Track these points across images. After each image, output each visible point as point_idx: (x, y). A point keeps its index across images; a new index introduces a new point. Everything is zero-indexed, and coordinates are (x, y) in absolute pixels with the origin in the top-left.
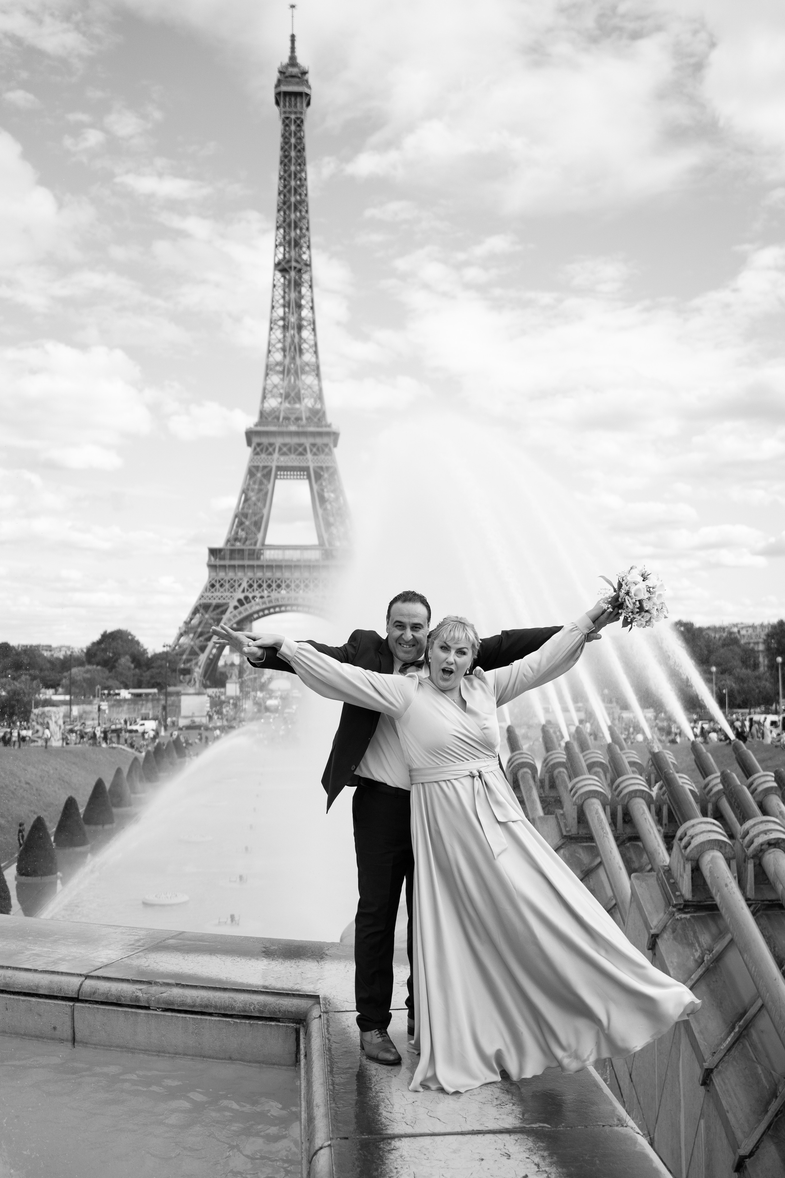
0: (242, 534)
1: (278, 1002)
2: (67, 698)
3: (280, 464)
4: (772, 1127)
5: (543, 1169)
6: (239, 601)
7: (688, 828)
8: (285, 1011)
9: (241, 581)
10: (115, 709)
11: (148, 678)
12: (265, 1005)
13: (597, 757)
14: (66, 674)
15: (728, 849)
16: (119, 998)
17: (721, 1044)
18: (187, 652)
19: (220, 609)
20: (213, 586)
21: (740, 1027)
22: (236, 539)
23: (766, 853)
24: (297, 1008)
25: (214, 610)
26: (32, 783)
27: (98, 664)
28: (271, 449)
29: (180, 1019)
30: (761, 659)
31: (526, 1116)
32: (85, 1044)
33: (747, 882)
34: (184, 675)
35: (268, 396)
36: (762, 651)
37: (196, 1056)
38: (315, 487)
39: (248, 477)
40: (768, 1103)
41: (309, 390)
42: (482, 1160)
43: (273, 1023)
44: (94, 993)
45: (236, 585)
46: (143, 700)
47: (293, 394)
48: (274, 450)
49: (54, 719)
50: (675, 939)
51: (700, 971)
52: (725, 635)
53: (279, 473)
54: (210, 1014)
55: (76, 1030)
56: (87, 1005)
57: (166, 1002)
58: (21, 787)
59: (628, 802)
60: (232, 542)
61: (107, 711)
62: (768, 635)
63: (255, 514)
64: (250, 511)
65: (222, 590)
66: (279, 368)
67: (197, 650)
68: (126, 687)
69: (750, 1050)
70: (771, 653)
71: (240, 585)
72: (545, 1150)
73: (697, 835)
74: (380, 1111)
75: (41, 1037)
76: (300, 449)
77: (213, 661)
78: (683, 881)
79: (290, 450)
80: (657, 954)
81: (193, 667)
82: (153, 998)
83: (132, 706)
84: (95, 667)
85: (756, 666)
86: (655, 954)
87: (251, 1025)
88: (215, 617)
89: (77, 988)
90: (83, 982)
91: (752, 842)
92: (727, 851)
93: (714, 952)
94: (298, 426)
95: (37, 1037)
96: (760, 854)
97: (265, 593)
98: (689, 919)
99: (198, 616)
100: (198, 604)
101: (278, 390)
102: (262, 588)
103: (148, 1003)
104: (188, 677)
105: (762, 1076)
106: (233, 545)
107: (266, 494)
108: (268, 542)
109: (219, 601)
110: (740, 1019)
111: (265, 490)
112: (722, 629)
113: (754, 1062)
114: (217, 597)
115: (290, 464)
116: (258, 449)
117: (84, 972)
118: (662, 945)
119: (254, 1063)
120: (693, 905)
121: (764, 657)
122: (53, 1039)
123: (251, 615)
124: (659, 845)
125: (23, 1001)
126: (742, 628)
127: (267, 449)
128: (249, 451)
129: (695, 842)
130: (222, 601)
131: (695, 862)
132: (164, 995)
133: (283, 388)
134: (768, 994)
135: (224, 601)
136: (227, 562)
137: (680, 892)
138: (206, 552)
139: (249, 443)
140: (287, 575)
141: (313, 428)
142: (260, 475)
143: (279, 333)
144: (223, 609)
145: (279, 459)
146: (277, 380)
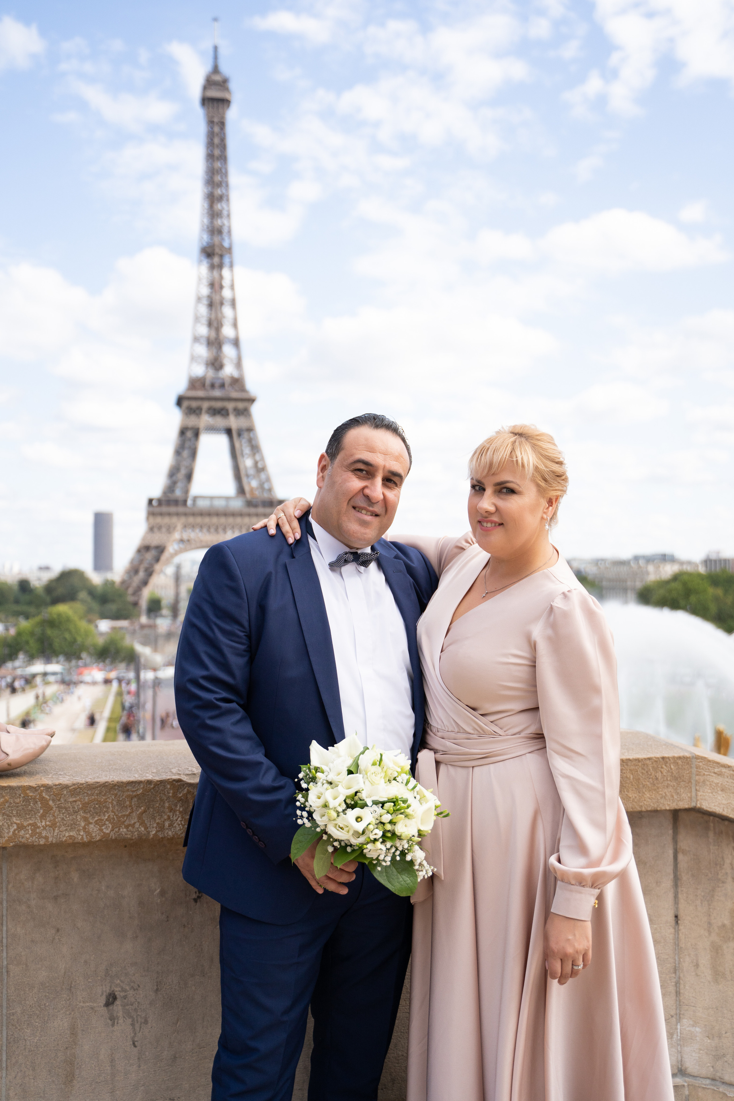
6: (175, 543)
19: (159, 549)
20: (152, 529)
22: (171, 492)
28: (199, 412)
35: (195, 364)
38: (236, 443)
39: (180, 435)
41: (231, 360)
45: (173, 530)
47: (216, 364)
48: (202, 413)
60: (168, 492)
63: (185, 468)
64: (182, 466)
65: (160, 533)
66: (204, 340)
67: (141, 584)
71: (176, 531)
76: (225, 412)
81: (138, 599)
88: (156, 557)
94: (223, 392)
99: (140, 554)
100: (139, 544)
101: (203, 360)
102: (194, 533)
106: (168, 495)
107: (195, 450)
109: (159, 543)
111: (194, 447)
114: (155, 540)
115: (216, 425)
116: (188, 412)
127: (196, 412)
133: (207, 360)
135: (163, 544)
136: (163, 510)
139: (180, 408)
140: (215, 520)
141: (234, 395)
142: (189, 434)
143: (203, 310)
144: (161, 550)
145: (206, 419)
146: (203, 351)
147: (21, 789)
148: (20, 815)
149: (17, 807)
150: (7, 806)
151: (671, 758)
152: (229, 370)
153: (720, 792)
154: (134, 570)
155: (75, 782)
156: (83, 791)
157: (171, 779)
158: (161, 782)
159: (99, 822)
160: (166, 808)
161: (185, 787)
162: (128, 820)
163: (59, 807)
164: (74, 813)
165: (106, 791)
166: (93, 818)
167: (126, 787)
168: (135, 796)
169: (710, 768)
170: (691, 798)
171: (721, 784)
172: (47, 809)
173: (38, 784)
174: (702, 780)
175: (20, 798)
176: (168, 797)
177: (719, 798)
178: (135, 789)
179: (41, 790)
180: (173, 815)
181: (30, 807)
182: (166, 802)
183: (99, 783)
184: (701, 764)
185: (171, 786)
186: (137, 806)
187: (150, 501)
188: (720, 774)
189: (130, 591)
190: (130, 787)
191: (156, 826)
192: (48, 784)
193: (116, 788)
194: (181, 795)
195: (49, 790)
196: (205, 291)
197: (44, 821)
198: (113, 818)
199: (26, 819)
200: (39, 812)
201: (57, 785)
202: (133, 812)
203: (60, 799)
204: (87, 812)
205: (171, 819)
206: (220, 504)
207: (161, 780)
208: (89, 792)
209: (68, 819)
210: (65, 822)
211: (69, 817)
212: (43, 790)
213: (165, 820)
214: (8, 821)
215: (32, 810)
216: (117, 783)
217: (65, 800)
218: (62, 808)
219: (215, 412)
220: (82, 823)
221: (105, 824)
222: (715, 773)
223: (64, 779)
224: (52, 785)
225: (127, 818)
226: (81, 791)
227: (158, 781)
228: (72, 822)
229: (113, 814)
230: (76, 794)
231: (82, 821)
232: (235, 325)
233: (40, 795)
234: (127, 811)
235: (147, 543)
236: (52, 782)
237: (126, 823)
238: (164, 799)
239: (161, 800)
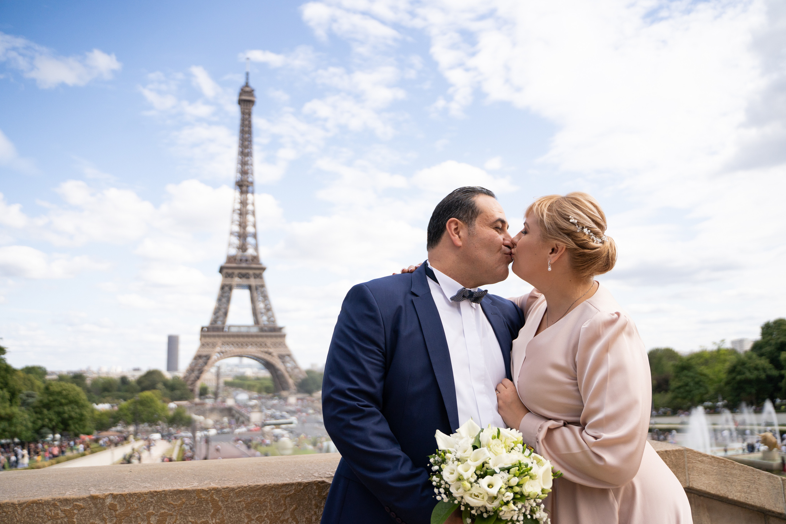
3: (237, 283)
6: (218, 353)
9: (218, 343)
20: (203, 346)
25: (204, 358)
35: (231, 248)
38: (253, 294)
39: (221, 291)
41: (251, 245)
45: (215, 344)
47: (243, 247)
48: (235, 276)
53: (236, 288)
60: (213, 323)
63: (224, 308)
65: (208, 347)
66: (237, 234)
67: (196, 378)
76: (248, 276)
88: (205, 361)
94: (247, 264)
97: (231, 349)
99: (196, 360)
100: (196, 355)
102: (229, 346)
111: (229, 296)
114: (205, 351)
115: (242, 283)
116: (226, 276)
127: (231, 276)
128: (221, 276)
133: (238, 244)
135: (209, 353)
136: (211, 333)
138: (200, 329)
139: (221, 273)
140: (241, 340)
141: (254, 266)
142: (227, 289)
143: (236, 217)
144: (208, 357)
145: (237, 280)
146: (236, 241)
147: (195, 492)
148: (195, 515)
149: (192, 508)
150: (183, 507)
151: (671, 451)
152: (250, 252)
153: (703, 475)
154: (191, 370)
155: (239, 485)
156: (246, 493)
157: (317, 481)
158: (309, 483)
159: (260, 519)
160: (313, 505)
161: (328, 487)
162: (283, 516)
163: (227, 507)
164: (239, 511)
165: (265, 492)
166: (254, 515)
167: (281, 489)
168: (289, 496)
169: (696, 457)
170: (686, 480)
171: (704, 469)
172: (217, 509)
173: (210, 488)
174: (691, 467)
175: (194, 500)
176: (315, 496)
177: (703, 479)
178: (289, 490)
179: (212, 493)
180: (319, 511)
181: (202, 507)
182: (313, 500)
183: (259, 486)
184: (690, 455)
185: (317, 487)
186: (290, 505)
187: (202, 328)
188: (702, 462)
189: (189, 382)
190: (284, 489)
191: (305, 521)
192: (218, 488)
193: (273, 489)
194: (325, 494)
195: (219, 493)
196: (238, 206)
197: (214, 519)
198: (271, 515)
199: (199, 518)
200: (210, 512)
201: (225, 488)
202: (286, 509)
203: (227, 500)
204: (250, 511)
205: (317, 514)
206: (244, 330)
207: (309, 482)
208: (251, 494)
209: (234, 516)
210: (232, 520)
211: (235, 515)
212: (214, 493)
213: (313, 515)
214: (185, 520)
215: (204, 510)
216: (274, 485)
217: (232, 501)
218: (229, 507)
219: (242, 276)
220: (246, 520)
221: (264, 520)
222: (699, 461)
223: (229, 483)
224: (221, 488)
225: (282, 514)
226: (245, 493)
227: (306, 483)
228: (237, 519)
229: (271, 511)
230: (241, 496)
231: (245, 518)
232: (254, 226)
233: (212, 497)
234: (282, 509)
235: (201, 353)
236: (221, 486)
237: (281, 519)
238: (311, 498)
239: (309, 499)
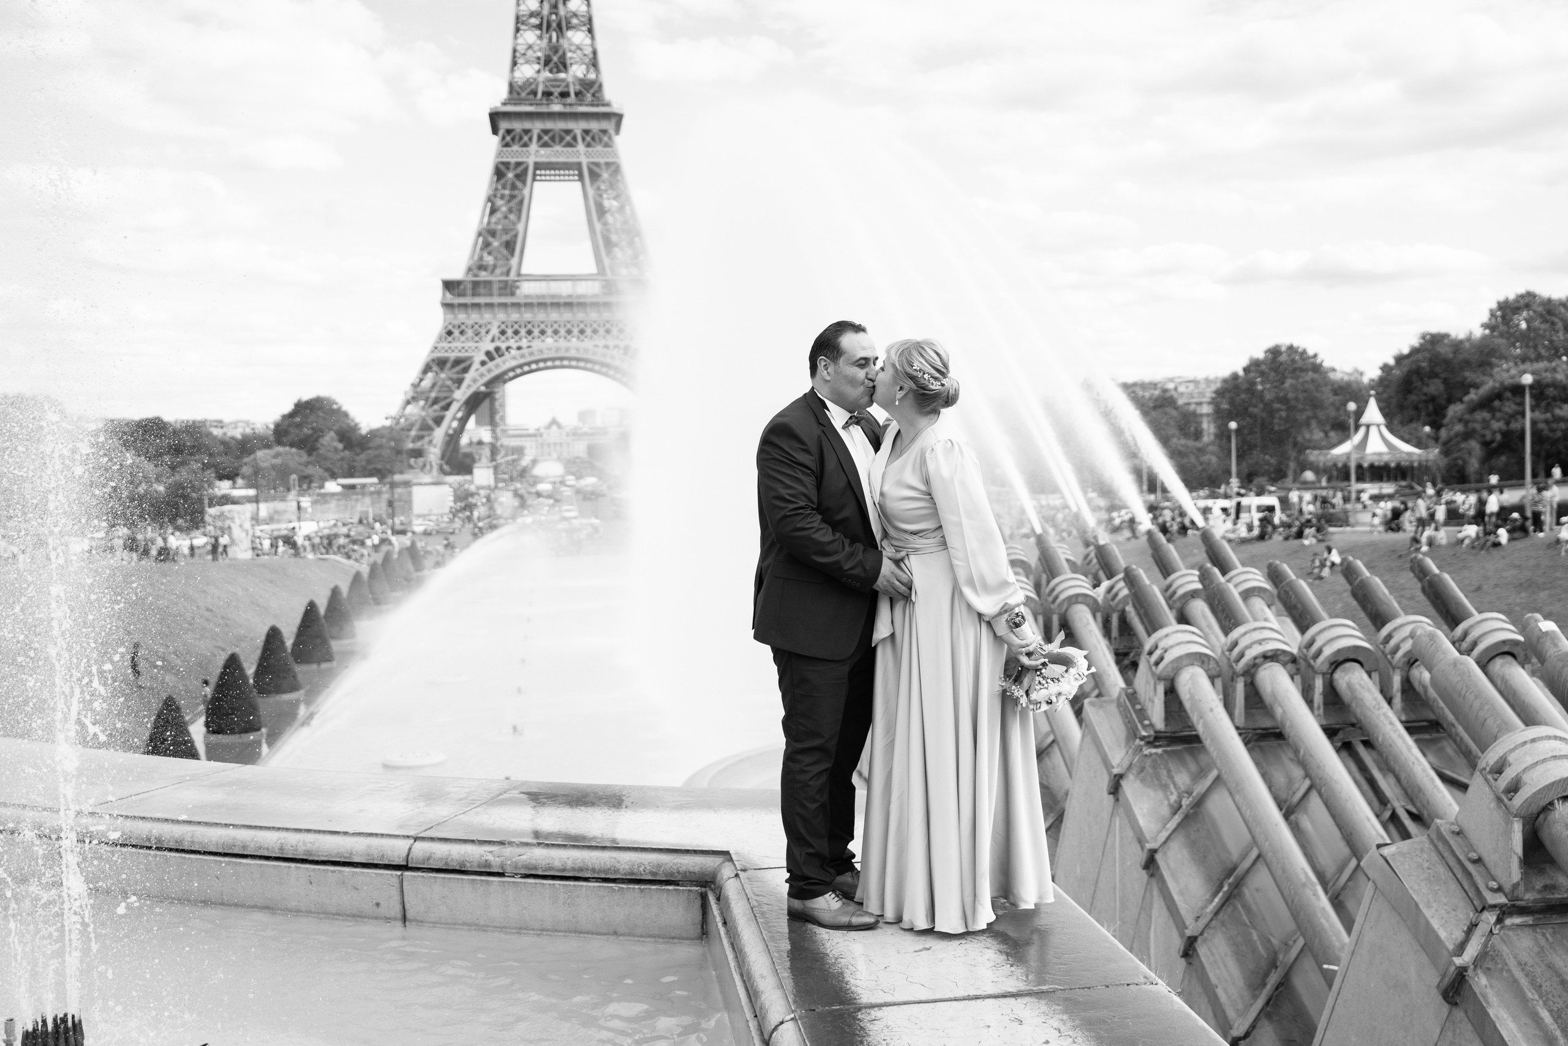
0: (489, 260)
1: (675, 861)
2: (252, 492)
3: (539, 160)
4: (1271, 1003)
5: (1067, 1034)
6: (488, 354)
7: (1160, 639)
8: (685, 873)
9: (489, 326)
10: (319, 507)
11: (364, 463)
12: (659, 866)
13: (1015, 554)
14: (246, 460)
15: (1212, 665)
16: (463, 864)
17: (1206, 907)
18: (417, 426)
19: (462, 365)
20: (450, 333)
21: (1230, 885)
22: (482, 267)
23: (1261, 669)
24: (701, 868)
25: (453, 366)
26: (214, 609)
27: (292, 445)
28: (526, 138)
29: (547, 886)
30: (1205, 426)
31: (1030, 977)
32: (420, 922)
33: (1235, 706)
34: (416, 457)
35: (520, 61)
36: (1208, 415)
37: (570, 932)
38: (591, 192)
39: (495, 178)
40: (1267, 975)
41: (579, 52)
42: (989, 1027)
43: (671, 888)
44: (429, 859)
45: (483, 331)
46: (357, 494)
47: (555, 59)
48: (530, 139)
49: (238, 521)
50: (1143, 780)
51: (1177, 818)
52: (1157, 393)
53: (538, 172)
54: (586, 879)
55: (407, 906)
56: (420, 874)
57: (527, 867)
58: (201, 616)
59: (1066, 610)
60: (476, 271)
61: (310, 510)
62: (1217, 392)
63: (506, 231)
64: (500, 227)
65: (463, 338)
66: (534, 21)
67: (431, 422)
68: (334, 476)
69: (1243, 913)
70: (1221, 416)
71: (487, 332)
72: (1063, 1014)
73: (1171, 647)
74: (847, 979)
75: (358, 916)
76: (568, 138)
77: (453, 439)
78: (1153, 707)
79: (553, 139)
80: (1120, 799)
81: (426, 447)
82: (509, 863)
83: (342, 502)
84: (287, 448)
85: (1198, 435)
86: (1117, 800)
87: (642, 891)
88: (455, 376)
89: (404, 854)
90: (412, 845)
91: (1242, 655)
92: (1211, 666)
93: (1194, 794)
94: (564, 105)
95: (354, 916)
96: (1253, 670)
97: (524, 343)
98: (1161, 755)
99: (430, 375)
100: (429, 359)
101: (535, 52)
102: (519, 336)
103: (502, 867)
104: (421, 460)
105: (1258, 944)
106: (476, 276)
107: (521, 202)
108: (524, 271)
109: (460, 354)
110: (1229, 876)
111: (520, 198)
112: (1154, 385)
113: (1246, 925)
114: (455, 349)
115: (554, 160)
116: (508, 138)
117: (412, 833)
118: (1130, 787)
119: (646, 937)
120: (1166, 737)
121: (1209, 422)
122: (376, 918)
123: (505, 373)
124: (1109, 665)
125: (333, 872)
126: (1180, 383)
127: (521, 138)
128: (495, 140)
129: (1169, 657)
130: (463, 355)
131: (1170, 682)
132: (524, 857)
133: (540, 50)
134: (1267, 844)
135: (466, 354)
136: (468, 300)
137: (1149, 720)
138: (440, 285)
139: (495, 131)
140: (554, 317)
141: (587, 108)
142: (510, 175)
144: (464, 366)
145: (537, 151)
146: (533, 42)
152: (577, 70)
187: (447, 285)
219: (550, 138)
235: (440, 354)
